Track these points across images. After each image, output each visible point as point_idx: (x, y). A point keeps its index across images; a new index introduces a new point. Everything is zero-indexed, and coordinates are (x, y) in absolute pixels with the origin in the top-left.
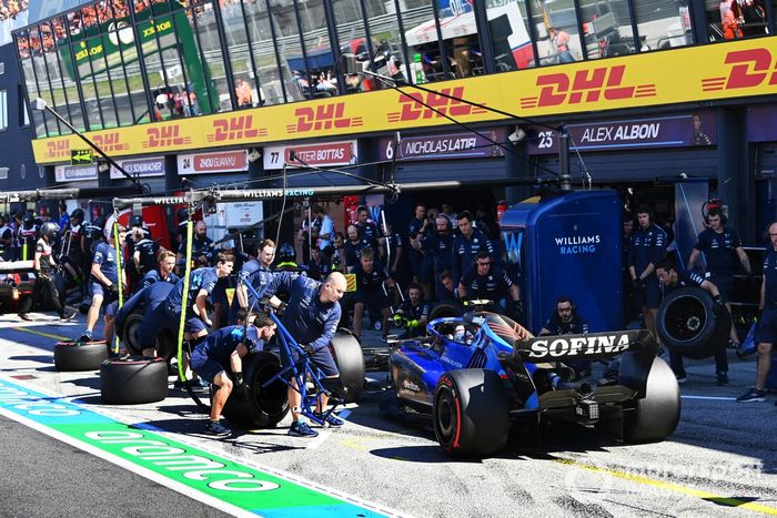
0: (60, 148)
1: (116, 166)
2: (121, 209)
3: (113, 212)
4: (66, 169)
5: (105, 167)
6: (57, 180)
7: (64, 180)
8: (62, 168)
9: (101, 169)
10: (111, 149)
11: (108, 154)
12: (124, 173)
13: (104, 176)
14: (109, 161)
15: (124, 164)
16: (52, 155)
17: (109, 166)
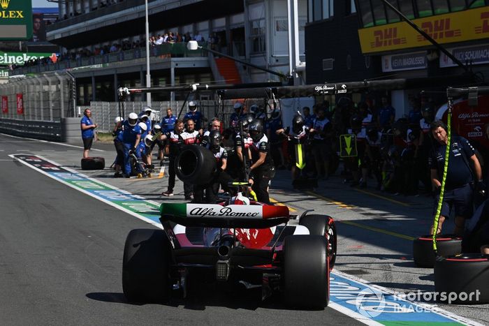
0: (387, 36)
1: (447, 53)
2: (455, 98)
3: (447, 102)
4: (393, 59)
5: (435, 55)
6: (385, 70)
7: (390, 69)
8: (389, 58)
9: (429, 57)
10: (441, 36)
11: (439, 41)
12: (455, 61)
13: (434, 64)
14: (438, 49)
15: (454, 51)
16: (379, 44)
17: (439, 55)
